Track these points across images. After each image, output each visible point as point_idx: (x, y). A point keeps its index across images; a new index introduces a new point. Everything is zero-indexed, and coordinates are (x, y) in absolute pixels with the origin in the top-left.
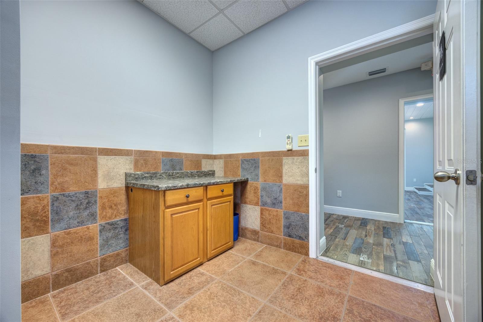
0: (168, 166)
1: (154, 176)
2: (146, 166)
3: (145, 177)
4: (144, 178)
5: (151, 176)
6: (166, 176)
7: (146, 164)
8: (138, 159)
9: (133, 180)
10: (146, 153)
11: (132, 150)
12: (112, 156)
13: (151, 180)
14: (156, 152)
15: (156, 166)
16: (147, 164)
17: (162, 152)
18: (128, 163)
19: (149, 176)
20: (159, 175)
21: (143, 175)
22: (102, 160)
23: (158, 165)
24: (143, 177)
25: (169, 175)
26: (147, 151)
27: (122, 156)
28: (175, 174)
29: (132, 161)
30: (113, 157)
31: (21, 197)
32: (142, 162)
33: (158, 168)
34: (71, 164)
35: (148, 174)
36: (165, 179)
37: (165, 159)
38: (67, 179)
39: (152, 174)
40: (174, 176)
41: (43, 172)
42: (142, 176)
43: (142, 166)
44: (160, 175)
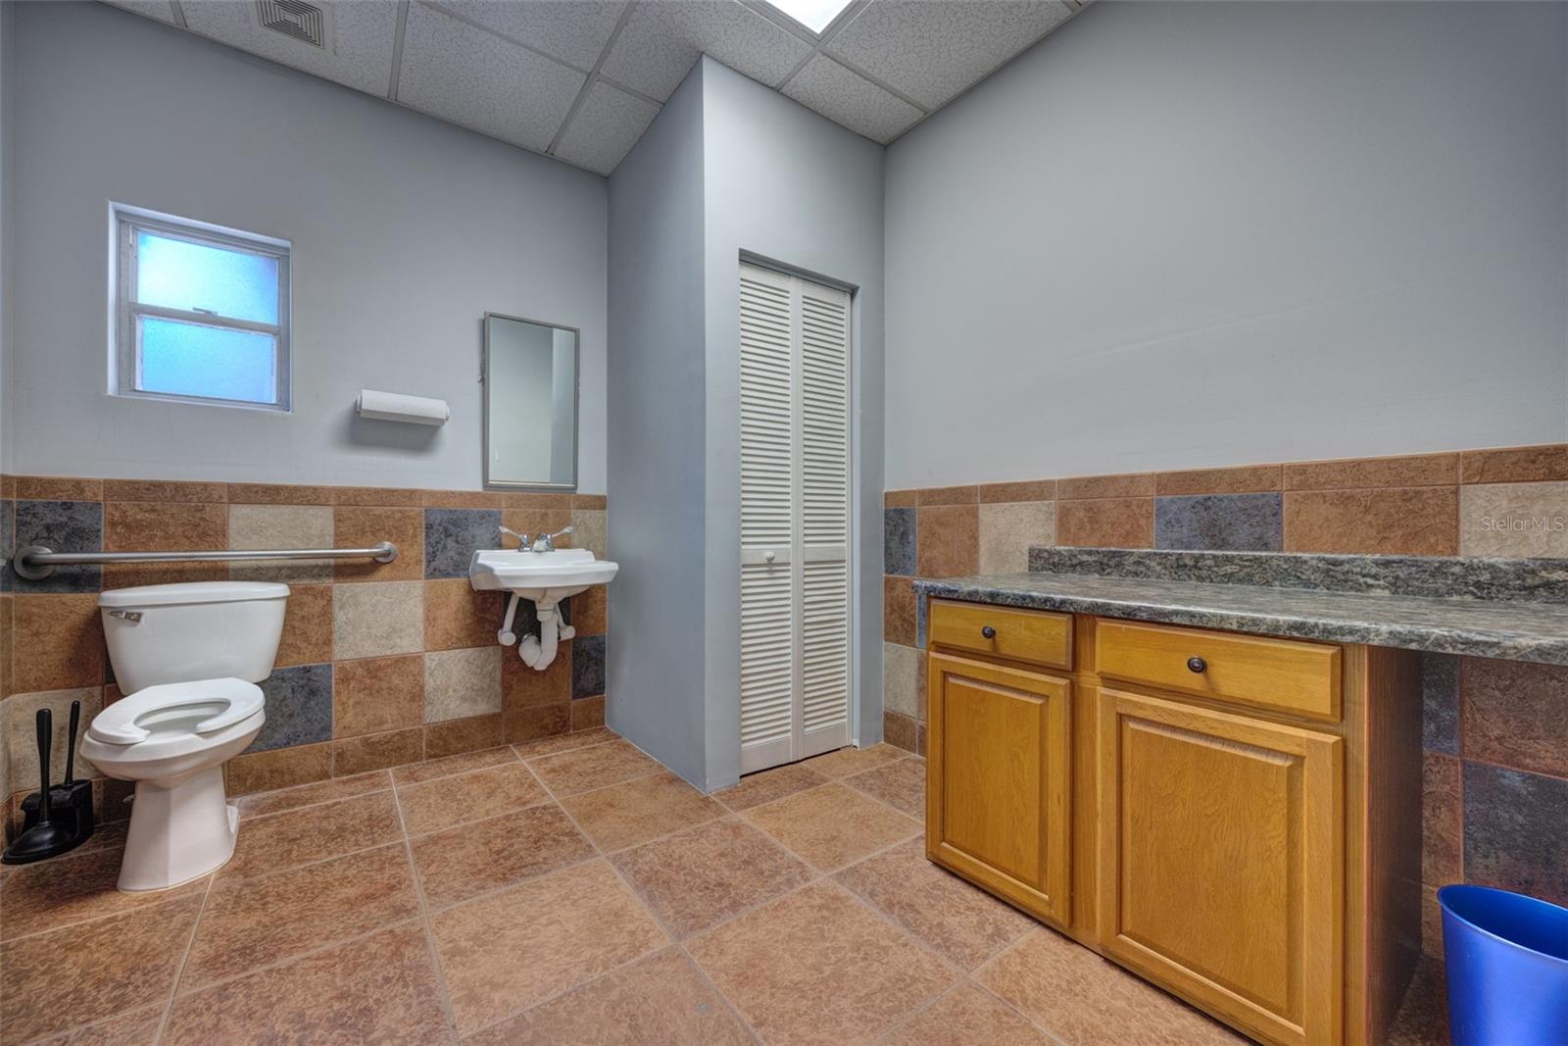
0: (1185, 530)
1: (1112, 563)
2: (1092, 528)
3: (1081, 564)
4: (1078, 568)
5: (1101, 564)
6: (1166, 568)
7: (1093, 520)
8: (1069, 506)
9: (1047, 570)
10: (1094, 485)
11: (1053, 482)
12: (1006, 502)
13: (1101, 575)
14: (1132, 479)
15: (1132, 527)
16: (1097, 522)
17: (1159, 476)
18: (1041, 520)
19: (1095, 562)
20: (1132, 560)
21: (1075, 556)
22: (988, 514)
23: (1139, 526)
24: (1075, 562)
25: (1179, 566)
26: (1097, 480)
27: (1028, 500)
28: (1209, 562)
29: (1051, 514)
30: (1008, 504)
31: (884, 575)
32: (1081, 514)
33: (1140, 535)
34: (941, 524)
35: (1090, 553)
36: (1159, 577)
37: (1173, 501)
38: (935, 552)
39: (1104, 556)
40: (1204, 573)
41: (911, 538)
42: (1070, 559)
43: (1080, 529)
44: (1138, 563)
